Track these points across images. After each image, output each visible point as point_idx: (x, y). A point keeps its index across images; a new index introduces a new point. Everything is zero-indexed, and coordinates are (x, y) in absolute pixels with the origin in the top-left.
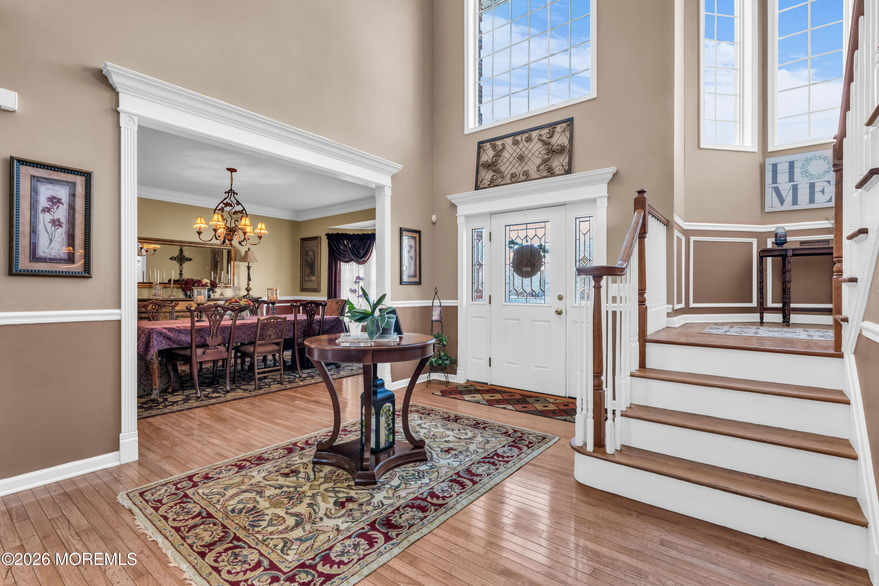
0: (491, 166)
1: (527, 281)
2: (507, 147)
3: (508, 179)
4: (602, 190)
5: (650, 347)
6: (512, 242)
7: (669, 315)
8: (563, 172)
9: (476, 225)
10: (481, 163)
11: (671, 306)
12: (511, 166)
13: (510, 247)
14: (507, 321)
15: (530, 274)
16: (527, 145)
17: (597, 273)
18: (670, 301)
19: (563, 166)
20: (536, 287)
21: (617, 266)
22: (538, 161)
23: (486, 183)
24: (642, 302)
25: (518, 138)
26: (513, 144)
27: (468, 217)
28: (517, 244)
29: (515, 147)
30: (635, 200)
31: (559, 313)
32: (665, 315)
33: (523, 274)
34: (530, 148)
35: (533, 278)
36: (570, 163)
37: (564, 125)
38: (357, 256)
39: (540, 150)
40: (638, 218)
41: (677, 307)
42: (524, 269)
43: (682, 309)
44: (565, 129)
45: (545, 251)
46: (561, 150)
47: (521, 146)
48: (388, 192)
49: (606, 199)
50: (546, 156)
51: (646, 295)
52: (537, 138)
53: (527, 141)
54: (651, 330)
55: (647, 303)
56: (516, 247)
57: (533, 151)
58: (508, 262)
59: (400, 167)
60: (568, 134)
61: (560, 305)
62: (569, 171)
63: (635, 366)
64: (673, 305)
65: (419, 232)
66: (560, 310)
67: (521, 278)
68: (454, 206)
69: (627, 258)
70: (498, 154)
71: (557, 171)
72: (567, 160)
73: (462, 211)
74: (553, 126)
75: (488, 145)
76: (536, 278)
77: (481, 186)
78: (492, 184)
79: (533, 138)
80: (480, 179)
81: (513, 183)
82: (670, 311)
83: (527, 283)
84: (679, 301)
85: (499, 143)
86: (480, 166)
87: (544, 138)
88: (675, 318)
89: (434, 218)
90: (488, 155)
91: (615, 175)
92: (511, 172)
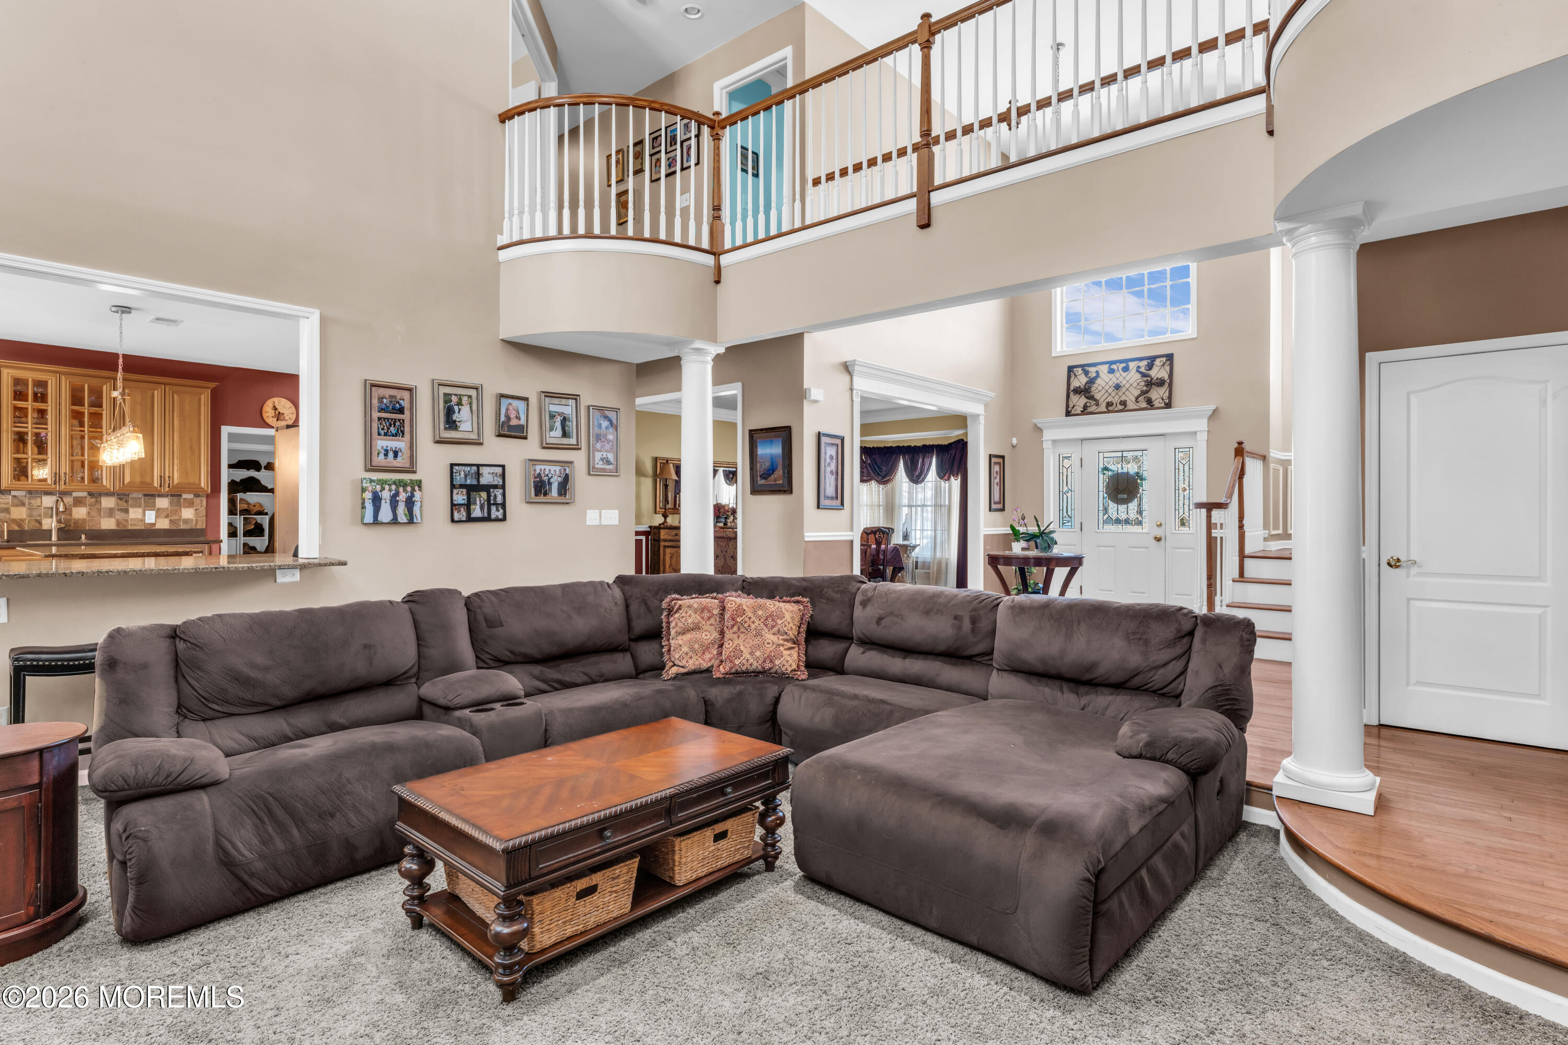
0: (1085, 391)
1: (1122, 508)
2: (1101, 374)
3: (1103, 408)
4: (1201, 425)
5: (1248, 562)
6: (1106, 469)
7: (1265, 539)
8: (1163, 405)
9: (1065, 451)
10: (1072, 388)
11: (1267, 532)
12: (1107, 394)
13: (1104, 474)
14: (1101, 548)
15: (1126, 502)
16: (1124, 374)
17: (1210, 507)
18: (1266, 526)
19: (1163, 399)
20: (1133, 515)
21: (1222, 502)
22: (1137, 393)
23: (1079, 409)
24: (1241, 527)
25: (1114, 367)
26: (1109, 372)
27: (1054, 442)
28: (1111, 470)
29: (1111, 376)
30: (1236, 449)
31: (1158, 539)
32: (1262, 539)
33: (1118, 501)
34: (1128, 378)
35: (1129, 505)
36: (1170, 397)
37: (1164, 359)
38: (879, 474)
39: (1138, 381)
40: (1238, 464)
41: (1274, 532)
42: (1120, 496)
43: (1279, 534)
44: (1164, 364)
45: (1142, 479)
46: (1161, 383)
47: (1118, 375)
48: (982, 420)
49: (1206, 433)
50: (1145, 388)
51: (1244, 522)
52: (1135, 369)
53: (1124, 371)
54: (1248, 551)
55: (1245, 528)
56: (1110, 473)
57: (1131, 382)
58: (1101, 489)
59: (993, 394)
60: (1168, 368)
61: (1159, 532)
62: (1168, 405)
63: (1236, 575)
64: (1269, 530)
65: (1003, 457)
66: (1158, 536)
67: (1116, 505)
68: (1038, 430)
69: (1230, 496)
70: (1092, 381)
71: (1156, 404)
72: (1167, 394)
73: (1048, 435)
74: (1153, 359)
75: (1080, 370)
76: (1133, 505)
77: (1073, 412)
78: (1085, 411)
79: (1131, 368)
80: (1071, 405)
81: (1109, 412)
82: (1267, 536)
83: (1123, 510)
84: (1276, 527)
85: (1092, 370)
86: (1072, 391)
87: (1143, 370)
88: (1271, 543)
89: (1014, 441)
90: (1080, 380)
91: (1215, 411)
92: (1107, 401)
